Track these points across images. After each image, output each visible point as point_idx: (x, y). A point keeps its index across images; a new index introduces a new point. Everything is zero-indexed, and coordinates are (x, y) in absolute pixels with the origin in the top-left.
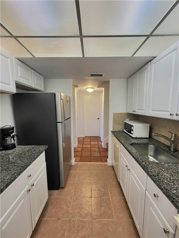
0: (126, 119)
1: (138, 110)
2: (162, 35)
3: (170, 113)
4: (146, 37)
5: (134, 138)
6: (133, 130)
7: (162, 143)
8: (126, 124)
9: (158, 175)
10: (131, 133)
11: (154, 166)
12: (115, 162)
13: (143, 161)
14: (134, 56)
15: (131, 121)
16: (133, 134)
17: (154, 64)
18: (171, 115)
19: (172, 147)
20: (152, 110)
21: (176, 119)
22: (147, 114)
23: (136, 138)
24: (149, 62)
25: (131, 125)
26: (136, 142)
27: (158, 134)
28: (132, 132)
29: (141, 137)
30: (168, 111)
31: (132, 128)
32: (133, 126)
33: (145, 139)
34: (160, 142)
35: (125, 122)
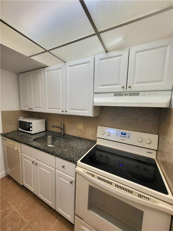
0: (20, 117)
1: (35, 107)
2: (55, 56)
3: (62, 110)
4: (44, 50)
5: (33, 134)
6: (31, 127)
7: (55, 132)
8: (21, 122)
9: (62, 153)
10: (29, 130)
11: (58, 149)
12: (11, 169)
13: (50, 149)
14: (31, 58)
15: (27, 118)
16: (32, 131)
17: (47, 71)
18: (62, 111)
19: (62, 133)
20: (49, 108)
21: (65, 114)
22: (44, 111)
23: (36, 134)
24: (42, 68)
25: (29, 123)
26: (38, 138)
27: (54, 126)
28: (31, 129)
29: (39, 132)
30: (60, 109)
31: (31, 125)
32: (31, 123)
33: (43, 133)
34: (54, 132)
35: (19, 121)
